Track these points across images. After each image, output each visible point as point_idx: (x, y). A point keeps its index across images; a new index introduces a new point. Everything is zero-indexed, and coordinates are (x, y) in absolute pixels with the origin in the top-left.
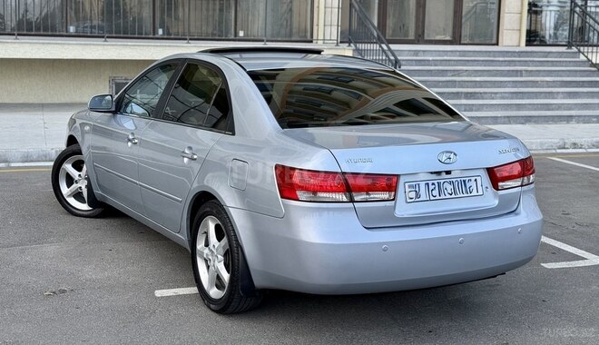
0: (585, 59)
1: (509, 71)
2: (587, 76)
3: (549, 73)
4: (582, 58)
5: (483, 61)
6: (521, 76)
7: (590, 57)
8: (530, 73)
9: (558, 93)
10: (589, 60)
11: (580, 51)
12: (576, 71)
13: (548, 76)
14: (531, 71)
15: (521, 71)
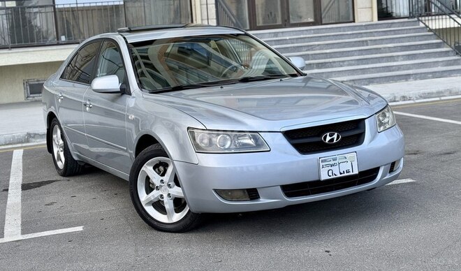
0: (423, 25)
1: (355, 42)
2: (426, 40)
3: (392, 40)
4: (422, 25)
5: (333, 36)
6: (367, 45)
7: (427, 23)
8: (375, 42)
9: (399, 56)
10: (427, 27)
11: (419, 20)
12: (415, 37)
13: (391, 43)
14: (375, 40)
15: (366, 41)
